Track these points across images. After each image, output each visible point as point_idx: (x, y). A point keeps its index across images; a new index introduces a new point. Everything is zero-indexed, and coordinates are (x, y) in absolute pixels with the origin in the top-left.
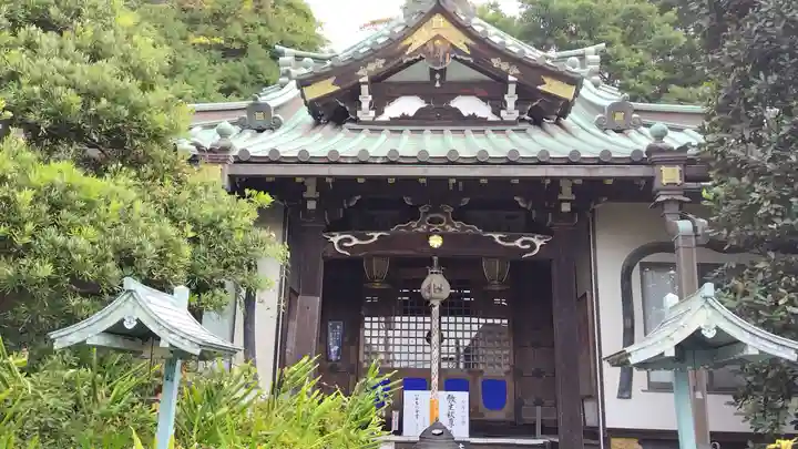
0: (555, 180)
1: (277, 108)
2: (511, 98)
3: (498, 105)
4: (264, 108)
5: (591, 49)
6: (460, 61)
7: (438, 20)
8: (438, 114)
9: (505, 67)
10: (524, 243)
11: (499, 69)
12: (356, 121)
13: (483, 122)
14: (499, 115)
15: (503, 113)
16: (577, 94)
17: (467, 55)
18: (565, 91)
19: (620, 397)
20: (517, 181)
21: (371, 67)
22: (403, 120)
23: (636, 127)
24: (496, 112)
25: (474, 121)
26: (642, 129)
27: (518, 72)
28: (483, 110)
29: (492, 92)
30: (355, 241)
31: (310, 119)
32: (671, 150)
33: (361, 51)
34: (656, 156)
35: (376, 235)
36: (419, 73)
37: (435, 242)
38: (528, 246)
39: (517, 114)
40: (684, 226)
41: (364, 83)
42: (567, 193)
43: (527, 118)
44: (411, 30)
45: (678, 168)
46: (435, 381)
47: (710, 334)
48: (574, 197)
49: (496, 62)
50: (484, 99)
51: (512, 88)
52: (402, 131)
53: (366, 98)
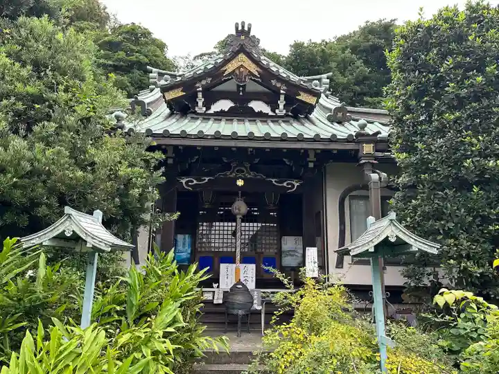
0: (306, 150)
1: (148, 104)
2: (281, 103)
3: (274, 106)
4: (141, 103)
5: (325, 76)
6: (254, 80)
7: (242, 56)
8: (241, 112)
9: (279, 85)
10: (288, 184)
11: (275, 86)
12: (195, 113)
13: (266, 115)
14: (274, 112)
15: (277, 111)
16: (317, 102)
17: (258, 77)
18: (311, 100)
19: (337, 267)
20: (285, 150)
21: (204, 82)
22: (220, 115)
23: (348, 121)
24: (273, 111)
25: (262, 116)
26: (352, 122)
27: (285, 88)
28: (266, 109)
29: (271, 99)
30: (195, 182)
31: (168, 111)
32: (368, 135)
33: (198, 73)
34: (361, 138)
35: (207, 179)
36: (230, 86)
37: (240, 183)
38: (290, 186)
39: (284, 112)
40: (375, 176)
41: (200, 91)
42: (312, 157)
43: (290, 114)
44: (226, 62)
45: (372, 145)
46: (238, 258)
47: (393, 240)
48: (315, 159)
49: (273, 82)
50: (267, 103)
51: (282, 97)
52: (221, 120)
53: (200, 101)
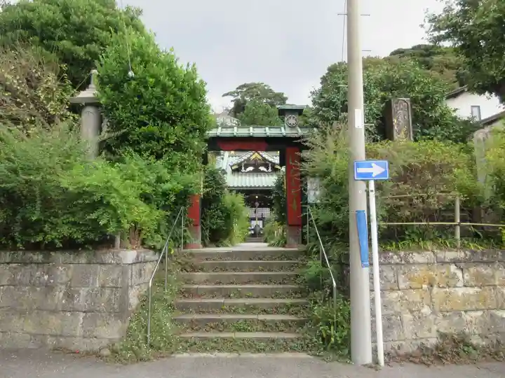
2: (270, 168)
3: (268, 169)
7: (256, 154)
8: (257, 171)
11: (268, 163)
12: (241, 172)
13: (266, 172)
14: (268, 171)
21: (244, 163)
22: (250, 172)
25: (263, 172)
27: (271, 164)
28: (265, 170)
29: (266, 166)
33: (242, 160)
36: (253, 162)
37: (257, 197)
39: (271, 171)
41: (243, 165)
44: (251, 156)
51: (270, 166)
52: (250, 175)
53: (243, 168)
